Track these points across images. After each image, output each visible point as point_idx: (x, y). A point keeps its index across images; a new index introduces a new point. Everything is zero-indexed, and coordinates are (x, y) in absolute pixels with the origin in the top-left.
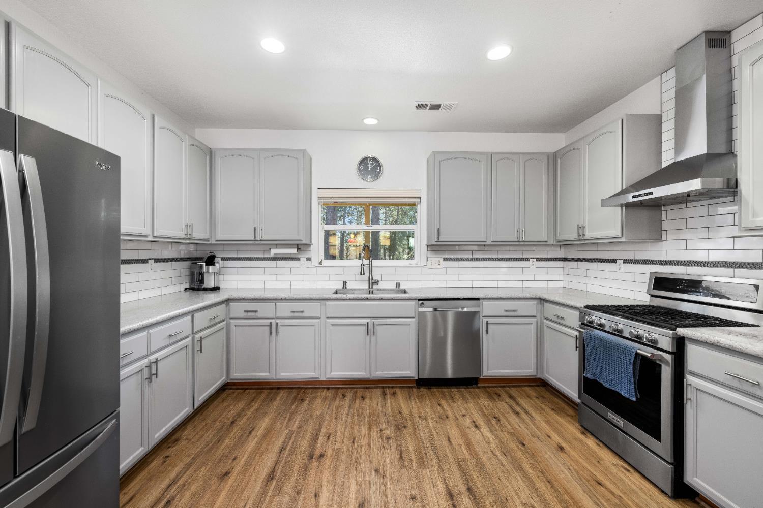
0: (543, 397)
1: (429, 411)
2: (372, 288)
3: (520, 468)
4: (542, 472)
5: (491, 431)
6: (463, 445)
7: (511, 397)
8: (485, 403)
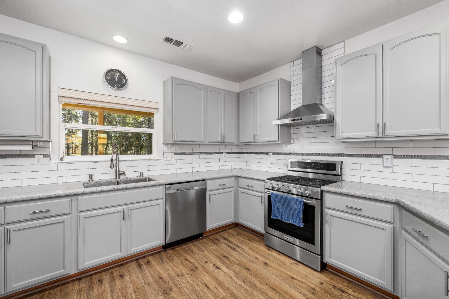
0: (240, 234)
1: (181, 267)
2: (119, 178)
3: (256, 288)
4: (267, 285)
5: (227, 268)
6: (218, 286)
7: (225, 239)
8: (214, 248)
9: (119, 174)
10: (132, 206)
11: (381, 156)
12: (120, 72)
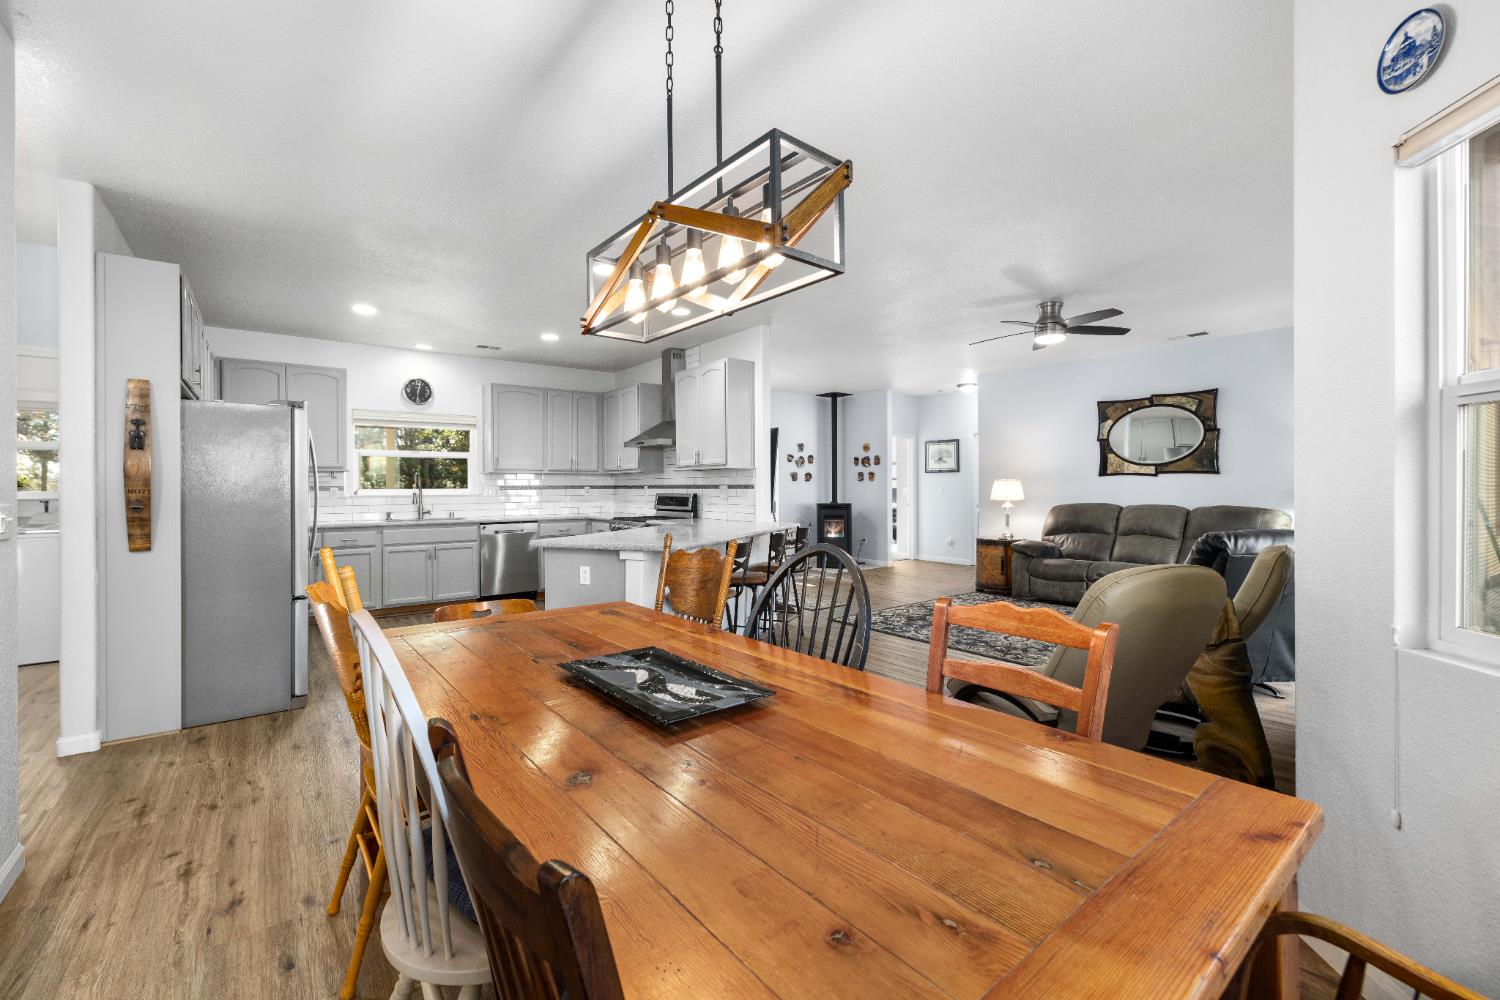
9: (421, 513)
10: (438, 546)
11: (717, 487)
12: (423, 381)
